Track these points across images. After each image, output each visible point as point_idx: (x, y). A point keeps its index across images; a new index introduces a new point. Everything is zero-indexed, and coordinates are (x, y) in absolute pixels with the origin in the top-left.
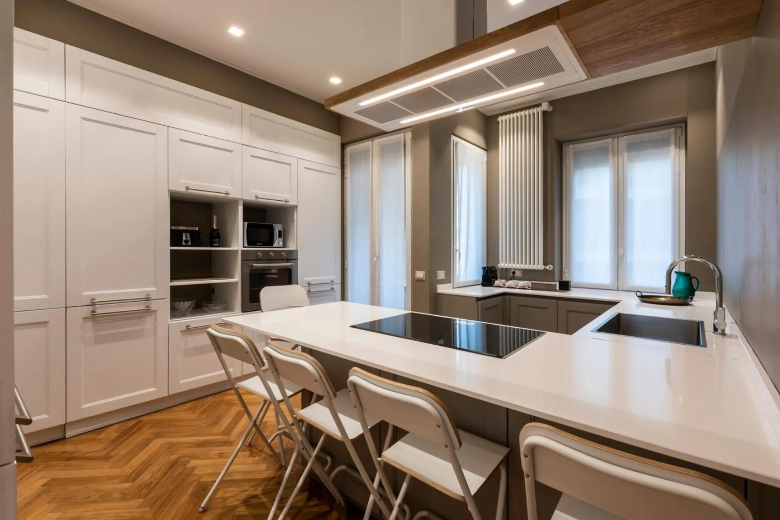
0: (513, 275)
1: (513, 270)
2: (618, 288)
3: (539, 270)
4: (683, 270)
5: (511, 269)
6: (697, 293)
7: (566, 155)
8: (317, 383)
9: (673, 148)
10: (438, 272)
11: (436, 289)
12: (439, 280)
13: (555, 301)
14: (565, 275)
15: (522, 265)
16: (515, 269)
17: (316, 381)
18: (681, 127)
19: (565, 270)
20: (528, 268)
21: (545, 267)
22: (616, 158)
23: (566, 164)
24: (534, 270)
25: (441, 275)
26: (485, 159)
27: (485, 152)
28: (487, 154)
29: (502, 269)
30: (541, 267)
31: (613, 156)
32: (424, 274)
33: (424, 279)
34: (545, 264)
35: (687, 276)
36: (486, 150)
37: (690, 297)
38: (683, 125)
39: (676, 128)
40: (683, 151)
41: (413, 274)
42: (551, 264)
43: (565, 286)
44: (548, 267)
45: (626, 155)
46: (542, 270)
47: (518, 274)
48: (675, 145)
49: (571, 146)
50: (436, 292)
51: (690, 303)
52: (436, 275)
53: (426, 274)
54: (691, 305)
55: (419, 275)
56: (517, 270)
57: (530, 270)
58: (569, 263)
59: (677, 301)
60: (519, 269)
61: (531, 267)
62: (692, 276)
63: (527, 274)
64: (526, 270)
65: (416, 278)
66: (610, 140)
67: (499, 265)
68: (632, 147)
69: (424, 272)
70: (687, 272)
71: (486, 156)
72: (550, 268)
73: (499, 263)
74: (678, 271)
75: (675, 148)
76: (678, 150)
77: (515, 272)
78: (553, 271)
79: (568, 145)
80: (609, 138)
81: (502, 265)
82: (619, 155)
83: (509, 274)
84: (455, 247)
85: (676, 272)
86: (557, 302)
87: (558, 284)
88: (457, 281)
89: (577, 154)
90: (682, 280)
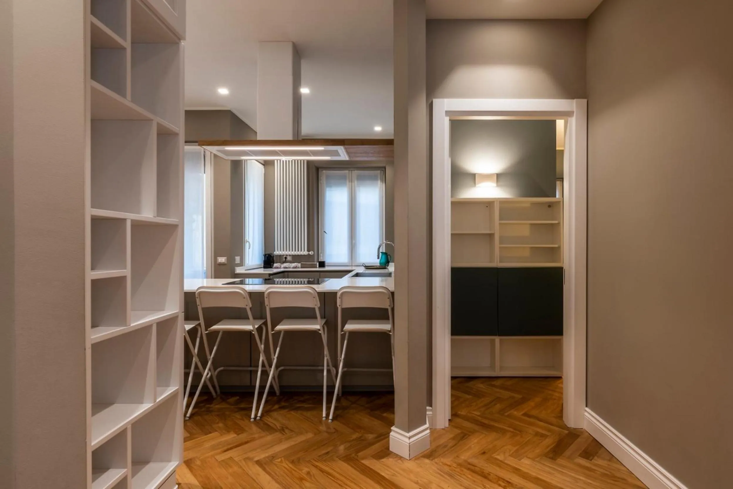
0: (286, 260)
1: (285, 256)
2: (352, 264)
3: (304, 255)
4: (384, 251)
5: (284, 255)
6: (390, 263)
7: (321, 177)
8: (245, 299)
9: (379, 182)
10: (236, 257)
11: (234, 270)
12: (237, 264)
13: (318, 273)
14: (320, 258)
15: (292, 252)
16: (287, 255)
17: (244, 298)
18: (383, 170)
19: (321, 255)
20: (296, 254)
21: (309, 253)
22: (351, 183)
23: (321, 183)
24: (301, 255)
25: (238, 259)
26: (264, 172)
27: (263, 166)
28: (264, 167)
29: (277, 256)
30: (306, 253)
31: (349, 182)
32: (226, 260)
33: (226, 262)
34: (309, 250)
35: (385, 254)
36: (264, 165)
37: (387, 264)
38: (384, 169)
39: (381, 170)
40: (384, 184)
41: (216, 260)
42: (312, 251)
43: (322, 264)
44: (310, 253)
45: (356, 182)
46: (307, 255)
47: (289, 258)
48: (381, 180)
49: (324, 171)
50: (235, 272)
51: (387, 268)
52: (235, 260)
53: (227, 259)
54: (387, 269)
55: (221, 260)
56: (288, 256)
57: (298, 255)
58: (323, 250)
59: (381, 267)
60: (290, 255)
61: (299, 253)
62: (388, 254)
63: (296, 258)
64: (295, 255)
65: (218, 263)
66: (347, 172)
67: (275, 253)
68: (360, 178)
69: (226, 258)
70: (386, 252)
71: (264, 169)
72: (312, 253)
73: (275, 251)
74: (382, 251)
75: (381, 182)
76: (382, 183)
77: (287, 257)
78: (314, 255)
79: (322, 170)
80: (347, 170)
81: (277, 252)
82: (353, 182)
83: (283, 259)
84: (246, 239)
85: (381, 253)
86: (320, 274)
87: (318, 263)
88: (247, 265)
89: (328, 177)
90: (384, 256)
